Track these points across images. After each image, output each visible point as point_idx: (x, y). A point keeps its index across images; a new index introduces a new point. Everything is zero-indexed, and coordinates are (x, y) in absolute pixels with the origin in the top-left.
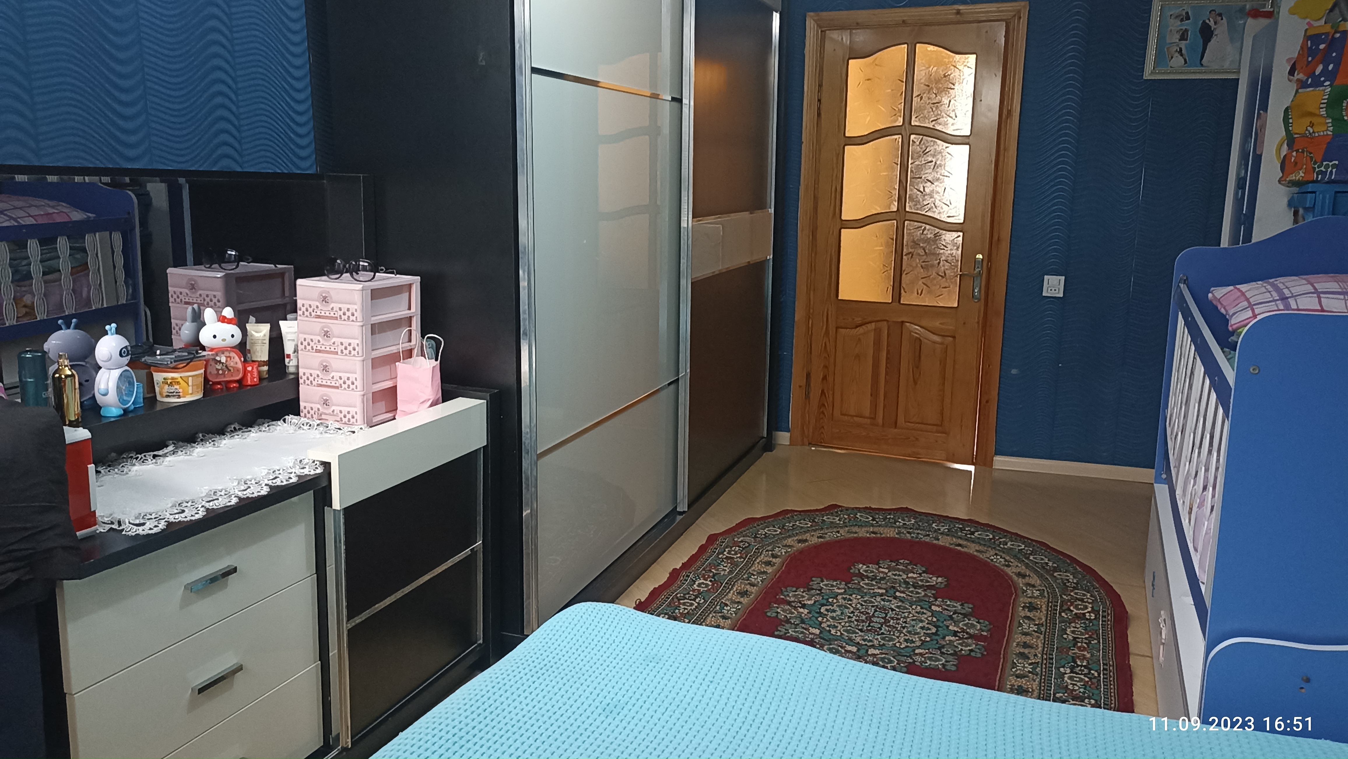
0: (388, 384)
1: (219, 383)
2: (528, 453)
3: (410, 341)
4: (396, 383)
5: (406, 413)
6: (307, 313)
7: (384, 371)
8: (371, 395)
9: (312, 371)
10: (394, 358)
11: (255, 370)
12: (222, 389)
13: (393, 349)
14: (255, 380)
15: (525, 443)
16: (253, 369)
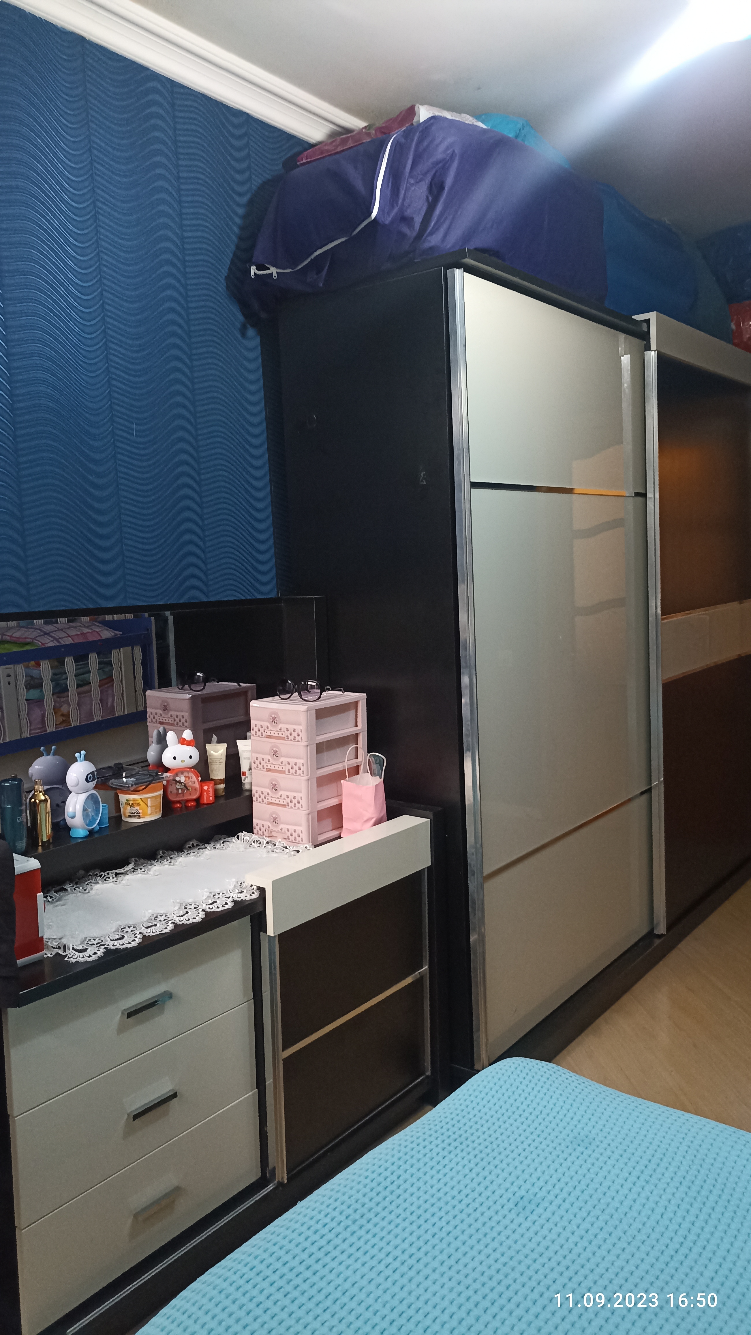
0: (333, 802)
1: (179, 802)
2: (473, 875)
3: (357, 758)
4: (341, 800)
5: (352, 832)
6: (259, 733)
7: (330, 789)
8: (316, 813)
9: (263, 790)
10: (340, 776)
11: (211, 790)
12: (181, 808)
13: (338, 767)
14: (211, 798)
15: (470, 864)
16: (208, 788)
